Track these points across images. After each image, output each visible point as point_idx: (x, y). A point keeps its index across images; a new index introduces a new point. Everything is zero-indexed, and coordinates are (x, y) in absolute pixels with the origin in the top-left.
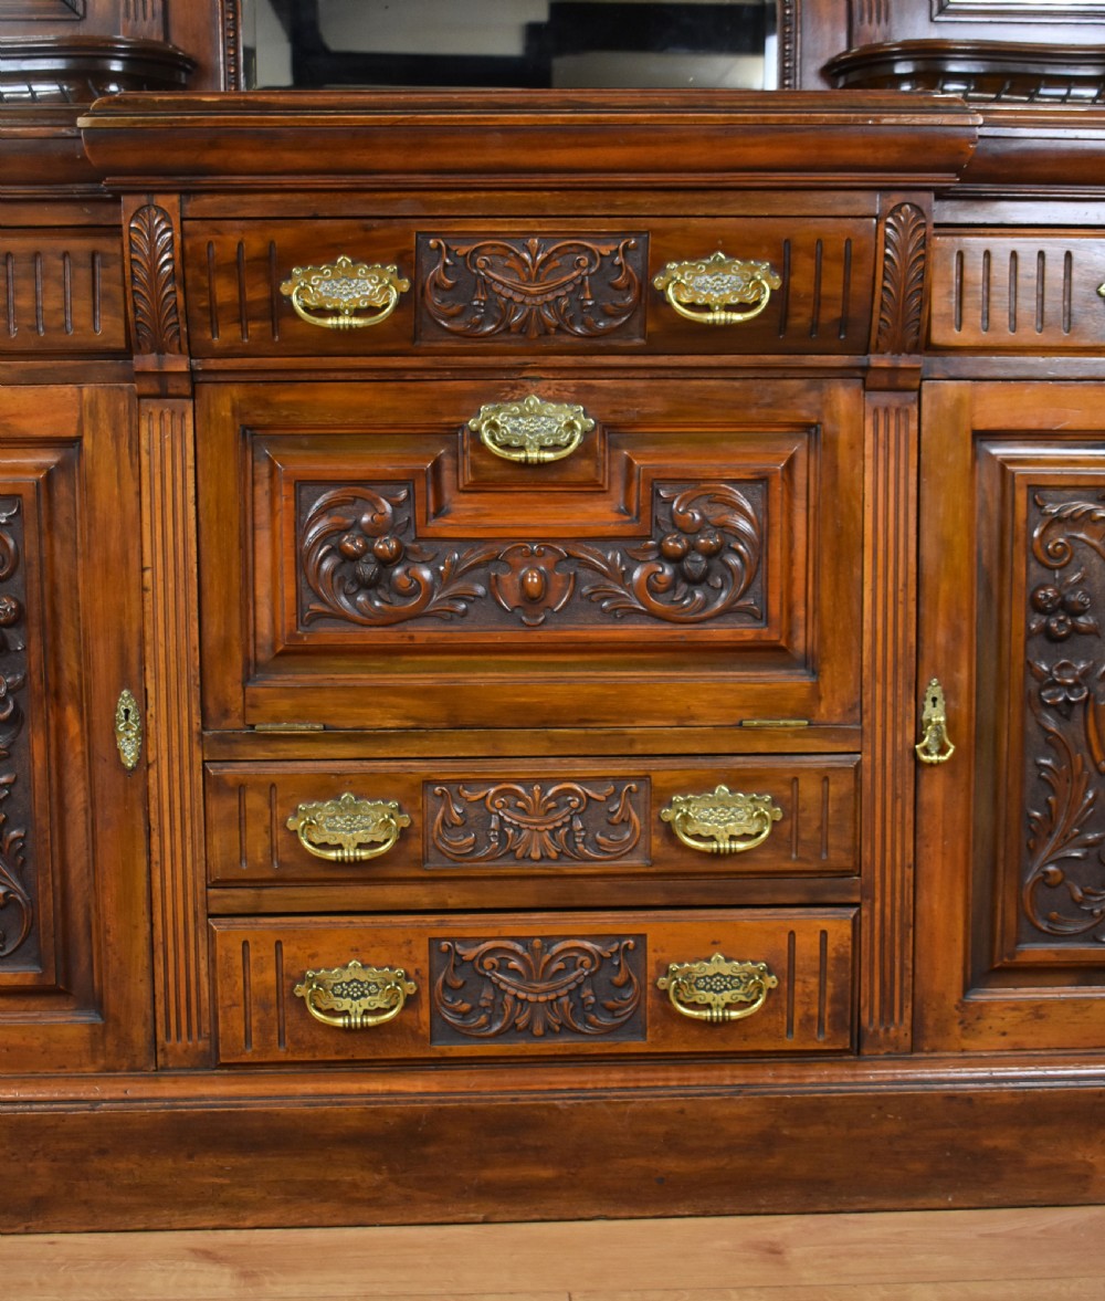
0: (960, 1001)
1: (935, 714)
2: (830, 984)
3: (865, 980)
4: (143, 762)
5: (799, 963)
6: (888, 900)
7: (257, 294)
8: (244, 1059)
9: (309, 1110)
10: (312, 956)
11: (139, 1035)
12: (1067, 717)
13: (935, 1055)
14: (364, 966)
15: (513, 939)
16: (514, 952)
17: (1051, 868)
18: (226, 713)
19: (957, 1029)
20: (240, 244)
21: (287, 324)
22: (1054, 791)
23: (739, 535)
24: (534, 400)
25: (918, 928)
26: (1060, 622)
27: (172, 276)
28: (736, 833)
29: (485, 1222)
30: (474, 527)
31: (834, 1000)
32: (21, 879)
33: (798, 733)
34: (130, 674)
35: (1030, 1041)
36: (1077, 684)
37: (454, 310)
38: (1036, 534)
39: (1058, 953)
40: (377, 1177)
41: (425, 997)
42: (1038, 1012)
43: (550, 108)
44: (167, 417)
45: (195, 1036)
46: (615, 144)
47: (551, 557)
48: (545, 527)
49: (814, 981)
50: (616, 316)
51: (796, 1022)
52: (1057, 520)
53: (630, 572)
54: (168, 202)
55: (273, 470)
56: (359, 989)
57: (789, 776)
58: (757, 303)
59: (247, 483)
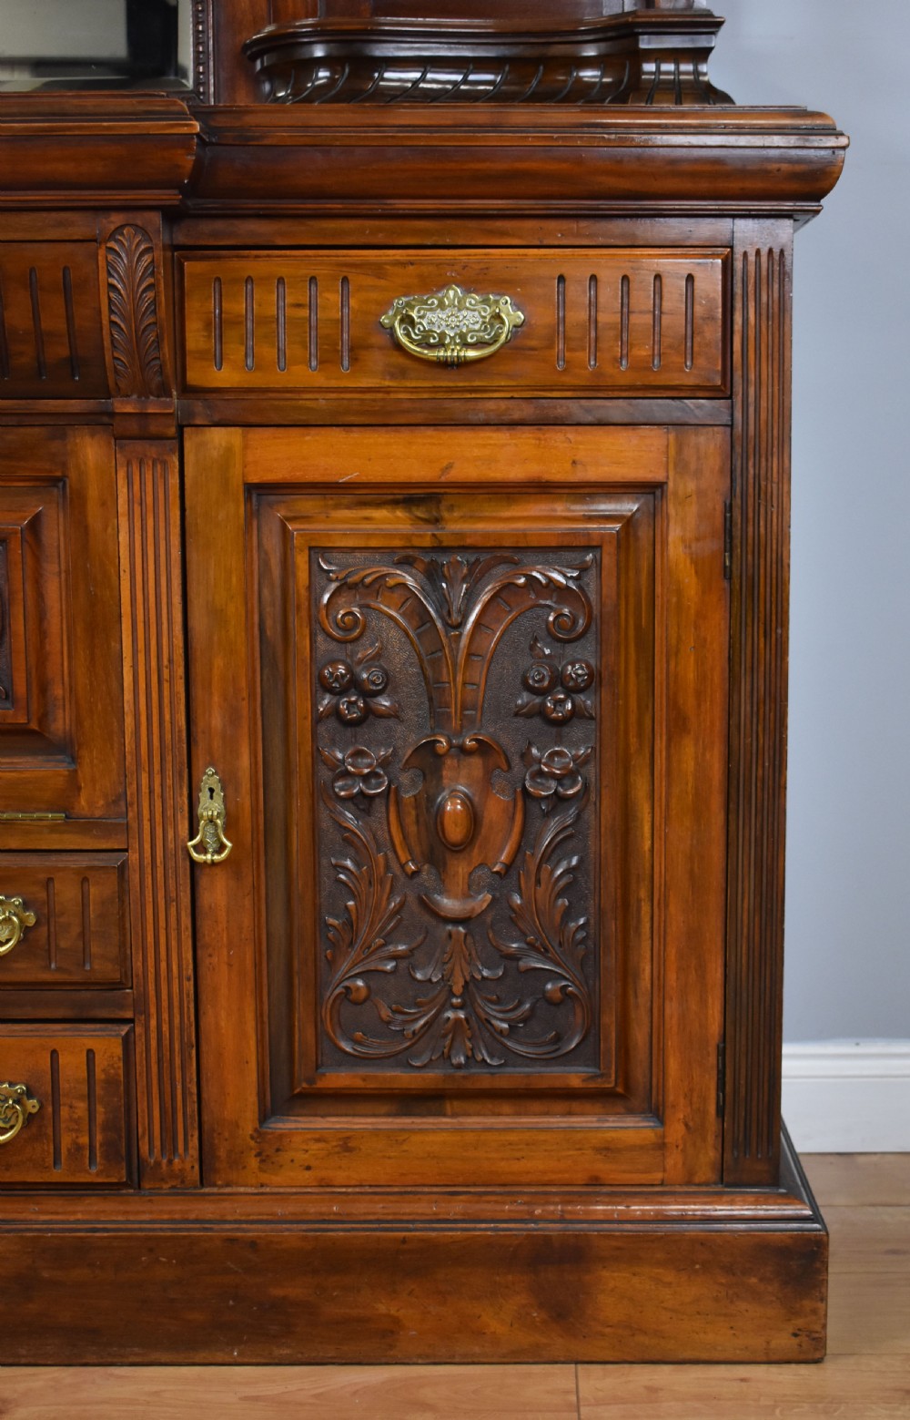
0: (256, 1130)
2: (100, 1109)
3: (143, 1106)
5: (64, 1085)
6: (165, 1016)
12: (367, 812)
13: (227, 1189)
17: (360, 983)
19: (254, 1163)
22: (354, 897)
25: (204, 1048)
26: (350, 704)
31: (106, 1128)
33: (54, 828)
35: (340, 1176)
36: (373, 774)
38: (324, 595)
39: (365, 1079)
42: (346, 1145)
49: (82, 1106)
51: (64, 1152)
52: (348, 586)
57: (43, 876)
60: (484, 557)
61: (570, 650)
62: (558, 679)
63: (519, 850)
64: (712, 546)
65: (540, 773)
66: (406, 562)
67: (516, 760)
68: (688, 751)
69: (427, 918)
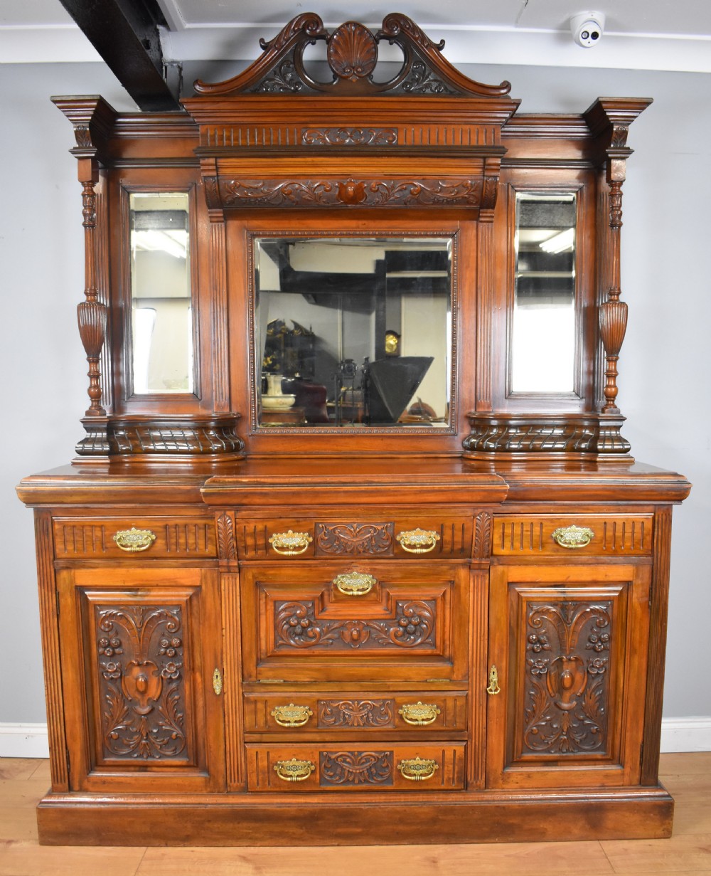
0: (502, 772)
1: (494, 678)
2: (456, 767)
3: (469, 766)
4: (223, 692)
5: (446, 760)
6: (477, 739)
7: (261, 542)
8: (257, 790)
9: (278, 809)
10: (280, 757)
12: (540, 678)
13: (493, 790)
14: (297, 760)
15: (349, 752)
16: (348, 756)
17: (535, 728)
18: (250, 676)
19: (501, 782)
20: (255, 526)
21: (270, 551)
22: (535, 703)
23: (426, 618)
24: (355, 573)
25: (488, 748)
26: (538, 647)
27: (232, 537)
28: (425, 718)
29: (338, 845)
30: (335, 615)
31: (458, 773)
32: (181, 730)
33: (446, 684)
34: (218, 664)
35: (527, 785)
36: (544, 667)
37: (328, 546)
38: (531, 614)
39: (536, 757)
40: (302, 831)
41: (318, 771)
42: (529, 776)
43: (360, 483)
44: (230, 579)
45: (240, 782)
46: (382, 496)
47: (361, 626)
48: (359, 615)
49: (451, 766)
50: (383, 548)
51: (445, 780)
52: (537, 612)
53: (389, 630)
54: (230, 513)
55: (266, 596)
56: (296, 768)
57: (443, 699)
58: (432, 545)
59: (257, 600)
60: (578, 603)
61: (603, 631)
62: (600, 639)
63: (585, 689)
64: (646, 599)
65: (593, 666)
66: (554, 605)
67: (585, 662)
68: (636, 660)
69: (557, 709)
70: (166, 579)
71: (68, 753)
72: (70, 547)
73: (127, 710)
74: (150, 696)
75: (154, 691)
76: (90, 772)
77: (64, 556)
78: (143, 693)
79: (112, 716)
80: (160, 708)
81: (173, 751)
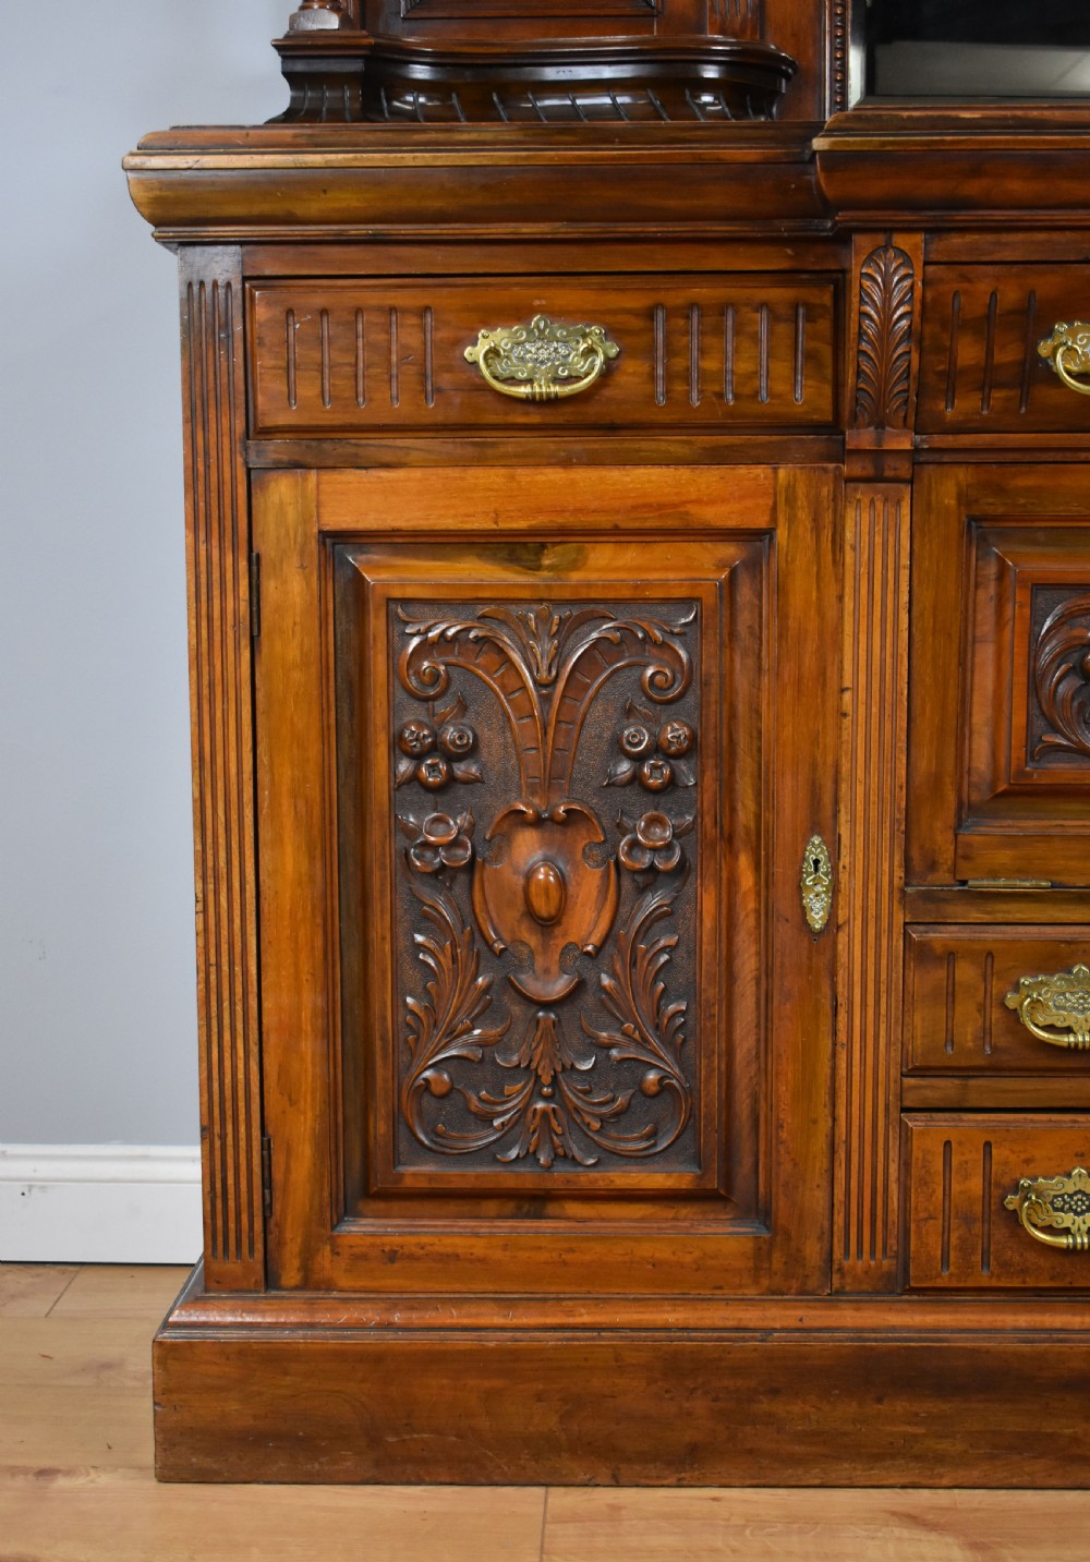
4: (833, 924)
7: (1007, 354)
8: (939, 1283)
10: (1028, 1161)
11: (813, 1251)
18: (933, 866)
20: (993, 294)
27: (909, 332)
32: (680, 1061)
34: (820, 818)
44: (879, 505)
45: (879, 1254)
54: (909, 242)
55: (1003, 570)
56: (1084, 1203)
59: (969, 586)
70: (648, 506)
71: (266, 1146)
72: (307, 390)
73: (487, 989)
74: (572, 939)
75: (587, 923)
76: (340, 1221)
77: (282, 420)
78: (547, 925)
79: (431, 1009)
80: (606, 981)
81: (648, 1137)
